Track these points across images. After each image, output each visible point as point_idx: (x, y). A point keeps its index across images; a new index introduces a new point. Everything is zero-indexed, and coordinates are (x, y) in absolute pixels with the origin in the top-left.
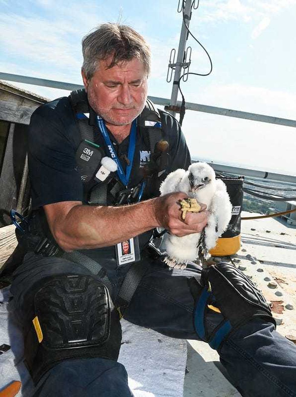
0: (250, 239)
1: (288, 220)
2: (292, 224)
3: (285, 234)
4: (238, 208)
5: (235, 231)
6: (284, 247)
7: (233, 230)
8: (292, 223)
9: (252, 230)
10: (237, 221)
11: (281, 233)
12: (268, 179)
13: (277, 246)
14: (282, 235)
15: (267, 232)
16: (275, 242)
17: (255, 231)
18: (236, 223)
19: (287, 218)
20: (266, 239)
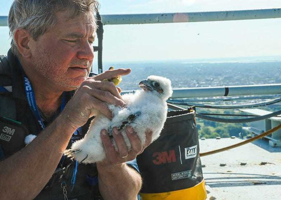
0: (220, 180)
1: (270, 141)
2: (276, 146)
3: (266, 163)
4: (194, 149)
5: (196, 178)
6: (265, 183)
7: (193, 177)
8: (275, 144)
9: (222, 165)
10: (196, 164)
11: (261, 163)
12: (230, 95)
13: (256, 184)
14: (263, 165)
15: (243, 164)
16: (253, 178)
17: (225, 166)
18: (195, 167)
19: (269, 138)
20: (241, 176)
